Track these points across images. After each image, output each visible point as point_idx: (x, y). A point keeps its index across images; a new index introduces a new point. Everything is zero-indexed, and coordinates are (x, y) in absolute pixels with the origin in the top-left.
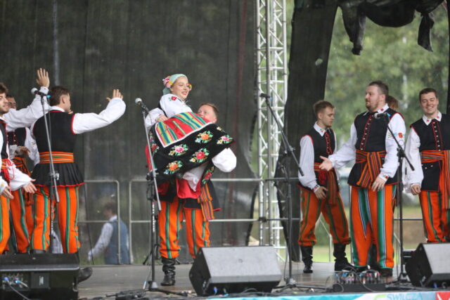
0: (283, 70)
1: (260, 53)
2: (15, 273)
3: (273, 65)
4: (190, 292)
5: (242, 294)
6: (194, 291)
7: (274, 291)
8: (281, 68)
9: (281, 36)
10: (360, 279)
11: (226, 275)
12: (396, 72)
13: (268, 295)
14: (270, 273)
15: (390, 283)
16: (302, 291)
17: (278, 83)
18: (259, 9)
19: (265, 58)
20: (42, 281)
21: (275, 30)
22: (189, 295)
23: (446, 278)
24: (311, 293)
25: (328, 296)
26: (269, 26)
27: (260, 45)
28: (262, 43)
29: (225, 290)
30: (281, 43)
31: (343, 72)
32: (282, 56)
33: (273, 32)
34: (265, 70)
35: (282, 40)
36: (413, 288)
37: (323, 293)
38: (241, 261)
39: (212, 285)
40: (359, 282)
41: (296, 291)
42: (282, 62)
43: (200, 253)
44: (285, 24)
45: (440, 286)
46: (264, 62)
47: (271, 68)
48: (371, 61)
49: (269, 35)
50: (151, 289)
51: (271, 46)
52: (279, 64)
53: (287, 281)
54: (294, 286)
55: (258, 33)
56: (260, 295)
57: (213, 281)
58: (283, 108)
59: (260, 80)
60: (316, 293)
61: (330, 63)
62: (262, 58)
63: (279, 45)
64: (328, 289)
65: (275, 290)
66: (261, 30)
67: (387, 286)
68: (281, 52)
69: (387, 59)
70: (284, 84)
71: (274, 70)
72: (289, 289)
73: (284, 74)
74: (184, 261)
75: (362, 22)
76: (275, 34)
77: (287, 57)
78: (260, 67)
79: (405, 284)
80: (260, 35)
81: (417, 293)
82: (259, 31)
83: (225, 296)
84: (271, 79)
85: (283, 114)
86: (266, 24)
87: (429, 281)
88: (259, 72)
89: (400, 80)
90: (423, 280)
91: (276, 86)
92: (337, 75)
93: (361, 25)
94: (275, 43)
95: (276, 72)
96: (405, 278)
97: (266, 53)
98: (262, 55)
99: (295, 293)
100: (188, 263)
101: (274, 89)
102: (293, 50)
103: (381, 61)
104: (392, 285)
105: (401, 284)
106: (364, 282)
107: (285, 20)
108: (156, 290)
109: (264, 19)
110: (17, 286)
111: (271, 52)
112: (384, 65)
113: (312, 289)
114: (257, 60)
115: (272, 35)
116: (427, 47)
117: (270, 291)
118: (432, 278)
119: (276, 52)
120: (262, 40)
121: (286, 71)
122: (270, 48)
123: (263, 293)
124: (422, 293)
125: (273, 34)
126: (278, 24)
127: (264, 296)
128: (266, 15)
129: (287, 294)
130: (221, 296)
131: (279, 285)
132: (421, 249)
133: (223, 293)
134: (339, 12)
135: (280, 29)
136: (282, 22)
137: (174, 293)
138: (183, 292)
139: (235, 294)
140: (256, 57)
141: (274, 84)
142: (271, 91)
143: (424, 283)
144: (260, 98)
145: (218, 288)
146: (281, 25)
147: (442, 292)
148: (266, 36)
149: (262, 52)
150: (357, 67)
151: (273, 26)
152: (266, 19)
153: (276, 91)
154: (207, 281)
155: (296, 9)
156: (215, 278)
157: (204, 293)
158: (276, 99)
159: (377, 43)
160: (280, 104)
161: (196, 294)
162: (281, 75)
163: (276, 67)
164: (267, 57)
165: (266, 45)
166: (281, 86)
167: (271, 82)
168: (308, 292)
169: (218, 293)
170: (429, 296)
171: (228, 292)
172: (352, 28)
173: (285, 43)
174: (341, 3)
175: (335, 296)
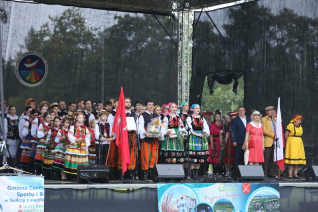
0: (187, 99)
1: (179, 92)
2: (85, 172)
5: (170, 182)
7: (182, 181)
11: (164, 175)
12: (229, 101)
13: (180, 183)
16: (192, 181)
18: (179, 76)
20: (95, 175)
22: (150, 182)
23: (246, 178)
24: (196, 182)
25: (202, 184)
27: (179, 89)
29: (163, 180)
31: (209, 100)
32: (187, 93)
34: (181, 98)
35: (187, 87)
36: (234, 182)
37: (200, 182)
39: (159, 178)
40: (214, 179)
45: (244, 182)
46: (180, 96)
47: (183, 98)
48: (220, 97)
50: (136, 180)
51: (183, 90)
52: (186, 97)
59: (178, 102)
60: (198, 182)
61: (203, 96)
62: (180, 94)
63: (186, 89)
64: (202, 181)
69: (226, 96)
75: (214, 82)
77: (189, 94)
79: (231, 180)
80: (179, 86)
82: (179, 84)
86: (181, 81)
88: (178, 99)
89: (230, 104)
90: (238, 179)
92: (207, 101)
95: (185, 99)
97: (181, 92)
99: (190, 182)
102: (191, 91)
103: (223, 97)
104: (226, 180)
106: (216, 179)
108: (137, 180)
110: (86, 177)
111: (183, 92)
112: (225, 99)
114: (178, 95)
117: (180, 181)
118: (241, 178)
119: (185, 92)
123: (178, 182)
124: (237, 183)
125: (184, 85)
126: (186, 82)
128: (181, 78)
129: (187, 183)
133: (163, 182)
134: (206, 77)
135: (186, 84)
136: (188, 81)
139: (167, 182)
140: (177, 93)
145: (161, 179)
147: (245, 184)
148: (181, 86)
150: (214, 98)
151: (184, 82)
154: (157, 177)
155: (192, 76)
156: (160, 176)
157: (156, 181)
159: (222, 90)
161: (153, 182)
162: (186, 100)
165: (181, 89)
168: (195, 182)
169: (161, 181)
170: (240, 184)
171: (165, 181)
172: (210, 84)
173: (188, 89)
174: (207, 74)
175: (205, 184)
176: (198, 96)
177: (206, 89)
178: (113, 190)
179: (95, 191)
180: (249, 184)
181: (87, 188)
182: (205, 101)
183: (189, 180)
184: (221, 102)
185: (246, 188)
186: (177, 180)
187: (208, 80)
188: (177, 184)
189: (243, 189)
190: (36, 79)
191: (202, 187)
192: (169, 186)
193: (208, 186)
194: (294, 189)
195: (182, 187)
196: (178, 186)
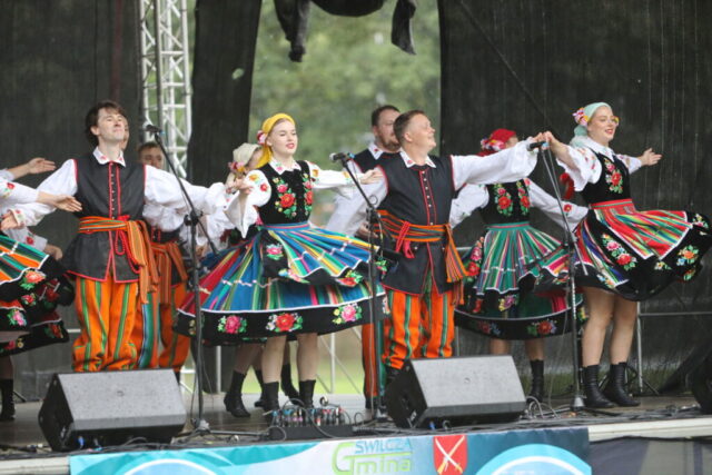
0: (184, 87)
1: (146, 62)
3: (168, 80)
4: (40, 445)
5: (123, 446)
6: (47, 444)
7: (175, 440)
8: (180, 84)
9: (178, 33)
10: (313, 419)
11: (98, 416)
13: (166, 448)
14: (167, 412)
15: (360, 424)
16: (220, 439)
17: (177, 110)
19: (154, 69)
21: (169, 23)
22: (38, 451)
23: (449, 414)
24: (235, 443)
25: (261, 446)
26: (160, 17)
27: (145, 49)
28: (150, 45)
29: (96, 442)
30: (180, 45)
31: (281, 91)
32: (182, 65)
33: (166, 27)
34: (155, 88)
35: (181, 39)
36: (397, 430)
37: (254, 441)
38: (121, 393)
39: (76, 434)
40: (310, 422)
41: (210, 440)
42: (181, 75)
43: (55, 383)
44: (185, 14)
45: (439, 426)
46: (154, 77)
47: (164, 85)
48: (326, 75)
49: (160, 32)
51: (163, 49)
52: (177, 79)
53: (196, 425)
54: (207, 432)
55: (141, 29)
56: (154, 448)
57: (77, 427)
58: (184, 149)
59: (146, 105)
60: (242, 442)
61: (257, 77)
62: (149, 69)
63: (176, 48)
64: (261, 436)
65: (178, 439)
66: (147, 24)
67: (355, 429)
68: (181, 59)
69: (351, 71)
70: (185, 109)
71: (169, 88)
72: (199, 438)
73: (185, 94)
74: (32, 397)
75: (305, 9)
76: (169, 31)
77: (189, 67)
78: (146, 84)
79: (384, 425)
80: (145, 33)
81: (404, 438)
82: (144, 26)
83: (97, 450)
84: (165, 102)
85: (185, 158)
86: (155, 15)
87: (422, 419)
88: (146, 91)
90: (413, 418)
91: (173, 113)
92: (273, 96)
93: (301, 14)
94: (170, 45)
95: (172, 91)
96: (384, 416)
97: (156, 61)
98: (150, 64)
99: (210, 443)
100: (38, 400)
101: (169, 118)
102: (197, 55)
103: (341, 74)
104: (364, 427)
105: (377, 425)
106: (319, 424)
107: (184, 6)
109: (152, 7)
111: (164, 60)
112: (347, 80)
113: (237, 437)
114: (141, 72)
115: (164, 32)
116: (407, 47)
117: (169, 442)
118: (427, 413)
119: (171, 59)
120: (148, 41)
121: (189, 90)
122: (161, 52)
123: (158, 445)
124: (411, 438)
125: (166, 30)
126: (173, 14)
127: (159, 449)
129: (196, 445)
130: (90, 450)
131: (185, 431)
132: (408, 368)
133: (94, 447)
135: (176, 26)
136: (181, 11)
137: (15, 448)
138: (29, 446)
139: (113, 448)
140: (141, 67)
141: (169, 111)
142: (164, 121)
143: (413, 422)
144: (148, 133)
145: (84, 437)
146: (178, 14)
147: (442, 436)
148: (156, 35)
149: (150, 60)
150: (304, 83)
151: (165, 17)
152: (155, 6)
153: (173, 122)
154: (67, 428)
156: (81, 421)
157: (64, 447)
158: (173, 135)
159: (336, 42)
160: (179, 142)
161: (50, 449)
162: (180, 98)
163: (172, 83)
164: (157, 66)
165: (155, 48)
166: (180, 113)
167: (165, 107)
168: (229, 441)
169: (86, 447)
170: (424, 441)
171: (102, 444)
172: (289, 19)
173: (186, 45)
175: (273, 446)
176: (237, 74)
177: (269, 45)
180: (465, 436)
182: (265, 93)
183: (203, 433)
184: (333, 94)
185: (448, 458)
186: (157, 436)
188: (153, 453)
189: (438, 458)
191: (260, 458)
192: (122, 463)
193: (286, 454)
194: (653, 446)
195: (178, 465)
196: (160, 458)
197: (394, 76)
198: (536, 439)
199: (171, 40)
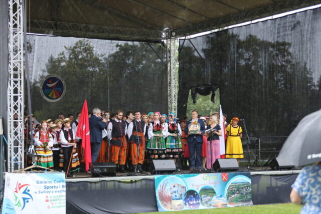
1: (169, 103)
2: (98, 168)
5: (164, 174)
7: (174, 173)
9: (175, 98)
11: (160, 168)
12: (208, 109)
18: (169, 90)
20: (105, 170)
22: (149, 174)
23: (225, 169)
25: (190, 174)
27: (169, 100)
31: (193, 108)
36: (215, 172)
38: (164, 164)
43: (152, 162)
45: (223, 172)
46: (170, 106)
47: (172, 107)
48: (201, 106)
52: (175, 106)
55: (168, 97)
57: (156, 170)
59: (169, 111)
61: (188, 106)
69: (206, 105)
75: (196, 94)
77: (177, 104)
79: (212, 171)
84: (172, 110)
88: (169, 108)
89: (210, 111)
90: (218, 170)
97: (171, 103)
102: (178, 102)
103: (204, 106)
107: (176, 93)
110: (98, 172)
112: (205, 107)
114: (168, 105)
118: (220, 169)
119: (174, 102)
121: (177, 108)
124: (217, 173)
125: (173, 97)
127: (171, 174)
129: (178, 174)
131: (175, 171)
134: (190, 90)
135: (175, 96)
137: (144, 174)
138: (147, 173)
139: (162, 174)
145: (157, 172)
150: (197, 107)
151: (173, 95)
152: (171, 93)
154: (154, 170)
155: (179, 90)
157: (153, 174)
159: (203, 101)
161: (151, 174)
162: (175, 109)
165: (171, 101)
168: (184, 173)
169: (157, 174)
170: (220, 174)
171: (160, 173)
172: (193, 96)
173: (176, 100)
174: (191, 88)
175: (192, 174)
176: (184, 105)
177: (190, 100)
178: (119, 182)
179: (105, 182)
180: (227, 174)
181: (99, 180)
182: (190, 109)
183: (179, 172)
184: (202, 109)
185: (224, 177)
186: (170, 172)
187: (192, 92)
189: (222, 177)
190: (56, 95)
191: (189, 177)
192: (163, 177)
193: (194, 176)
194: (262, 177)
195: (174, 178)
196: (171, 176)
197: (214, 106)
198: (241, 174)
199: (173, 99)
